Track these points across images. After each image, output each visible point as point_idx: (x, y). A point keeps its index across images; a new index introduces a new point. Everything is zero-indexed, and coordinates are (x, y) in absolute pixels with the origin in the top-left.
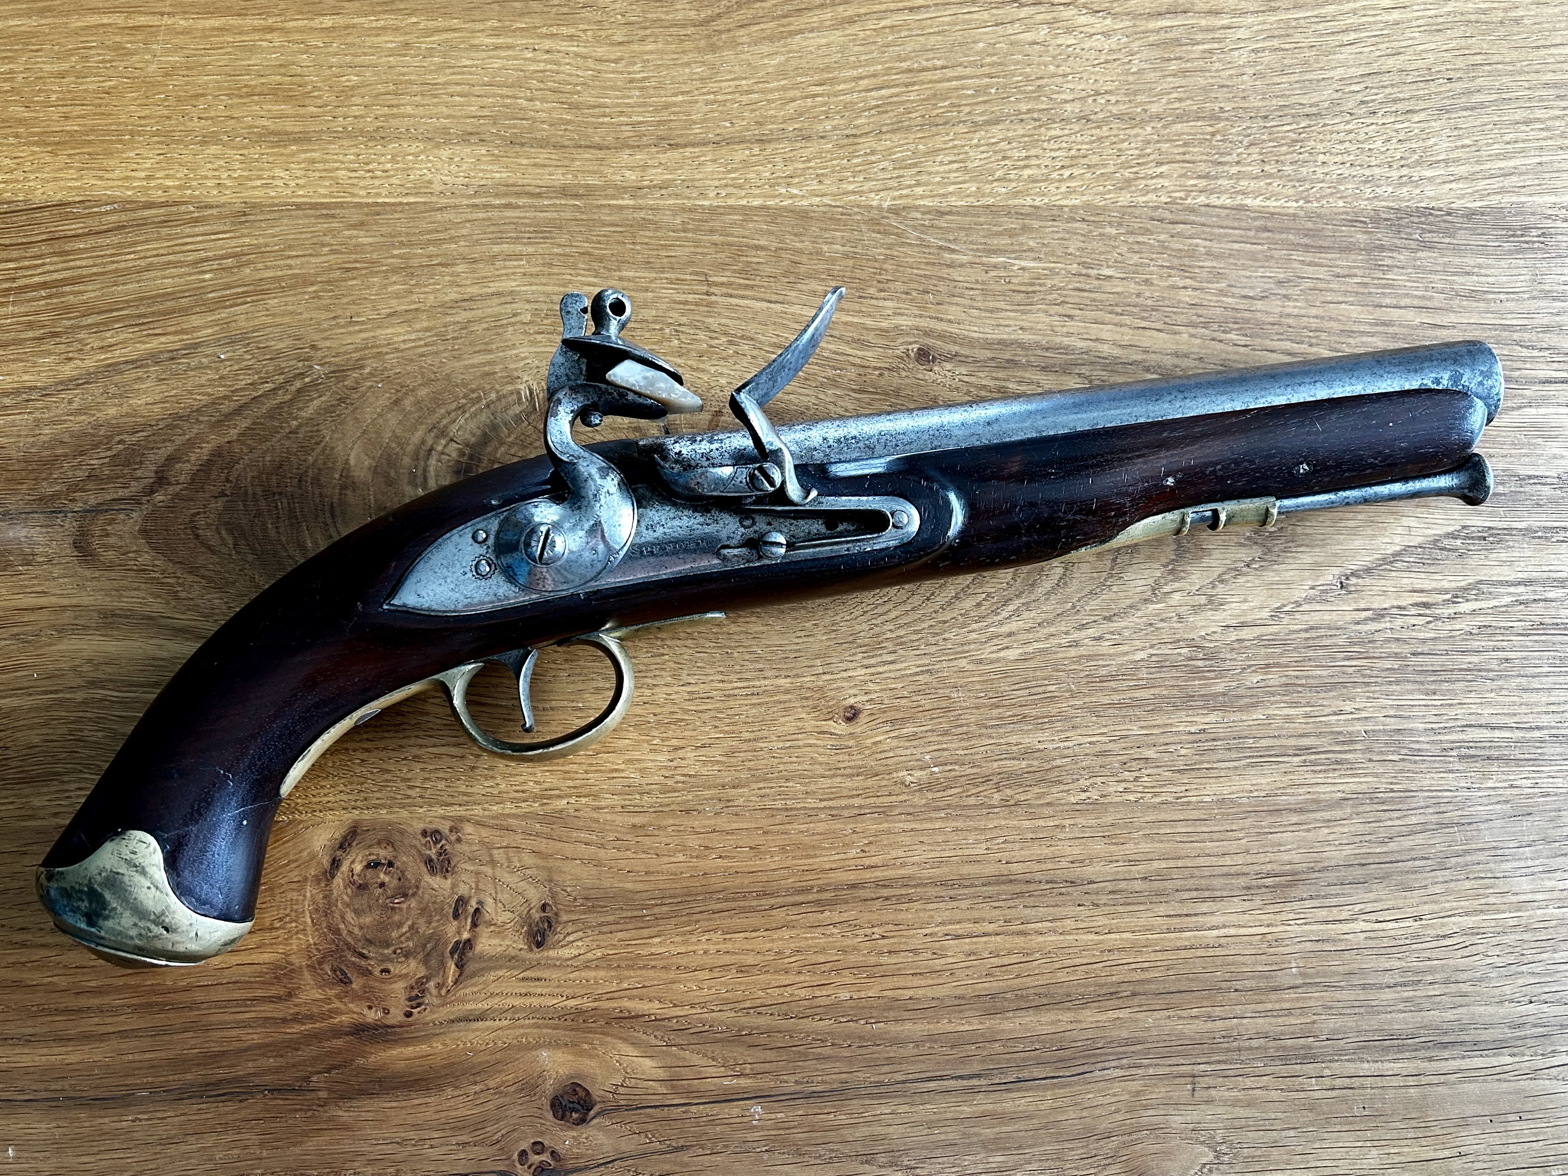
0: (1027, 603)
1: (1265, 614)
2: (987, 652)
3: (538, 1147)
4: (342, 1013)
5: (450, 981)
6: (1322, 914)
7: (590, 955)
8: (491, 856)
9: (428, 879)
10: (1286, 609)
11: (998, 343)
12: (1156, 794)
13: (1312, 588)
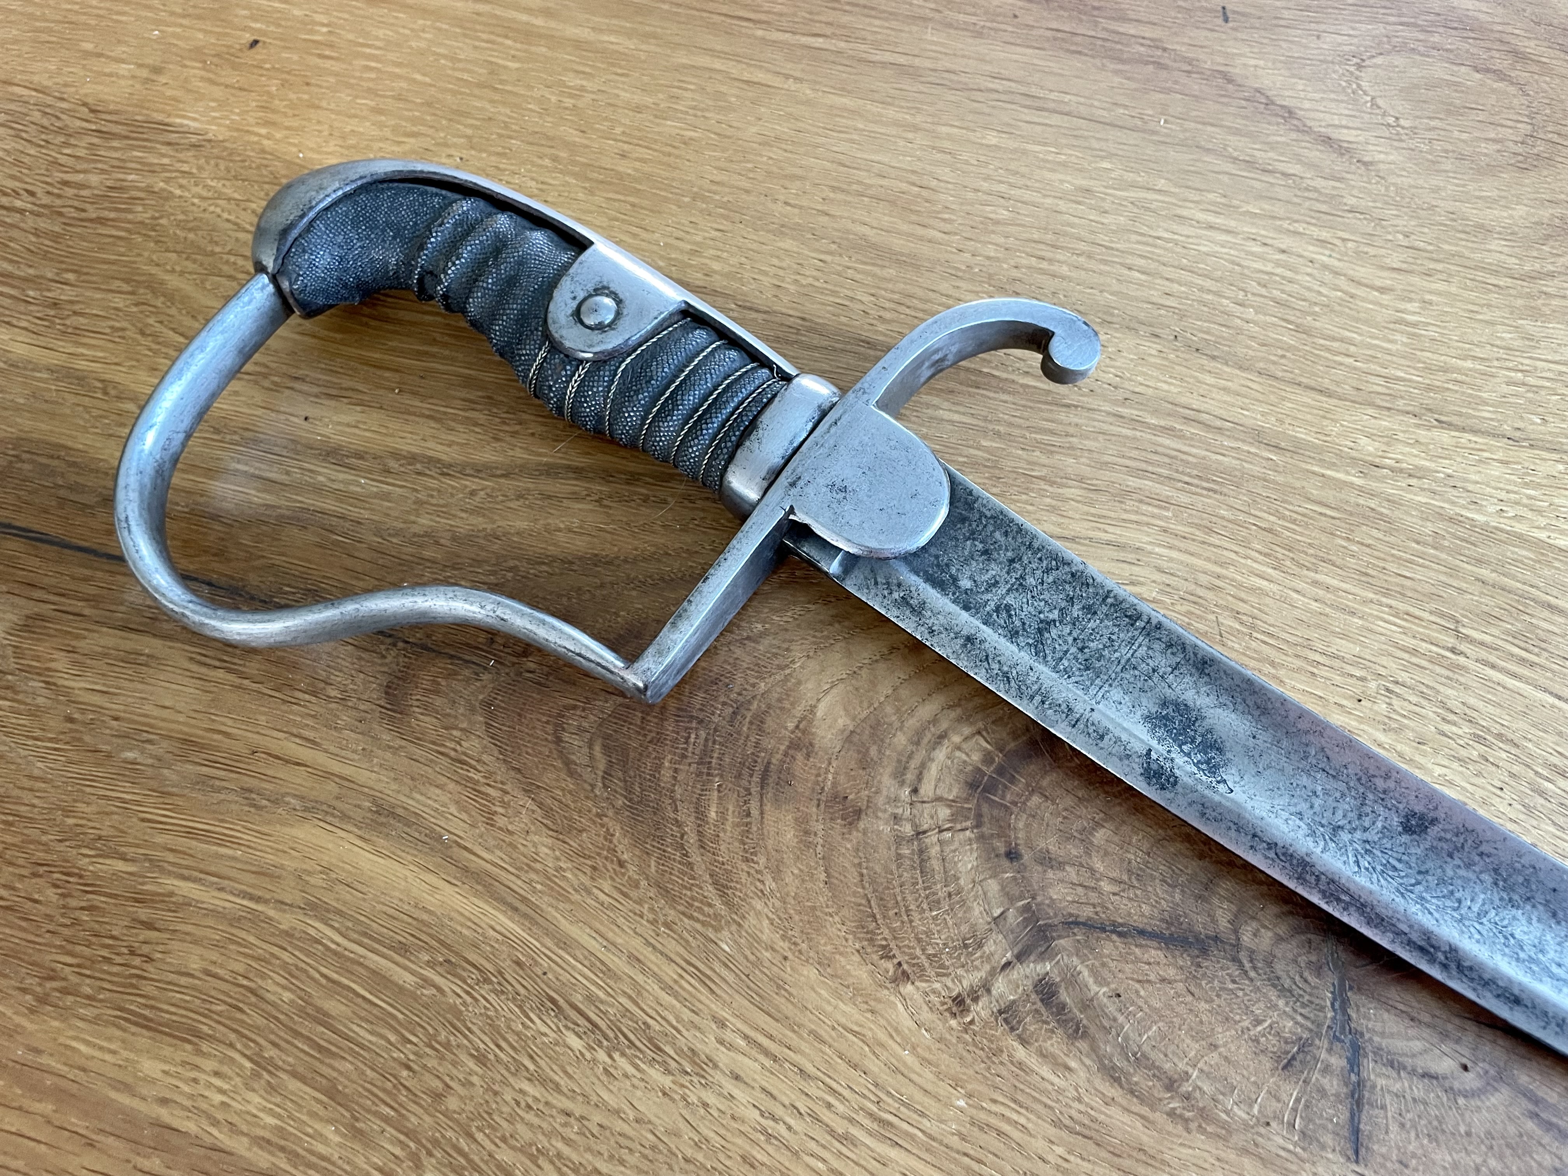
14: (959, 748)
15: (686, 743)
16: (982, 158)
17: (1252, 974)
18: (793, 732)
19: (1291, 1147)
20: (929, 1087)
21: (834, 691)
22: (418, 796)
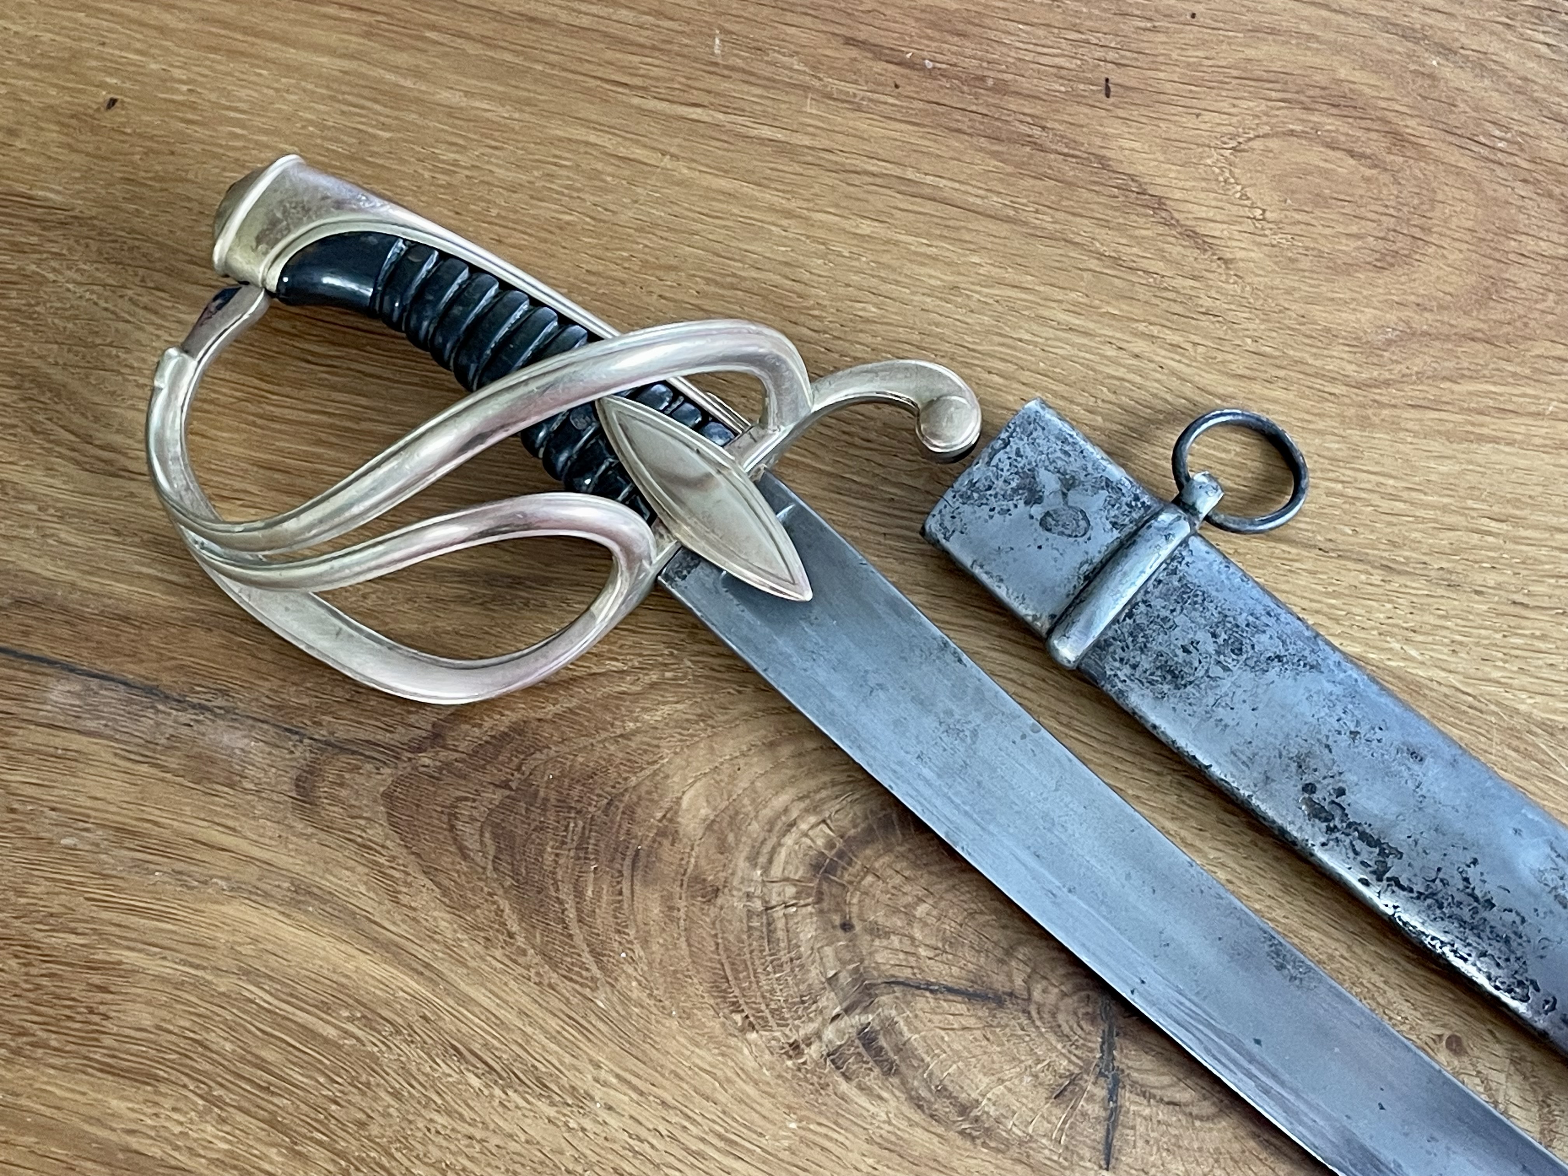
14: (806, 835)
15: (566, 830)
16: (855, 250)
17: (1038, 1023)
18: (660, 821)
19: (1055, 1158)
20: (766, 1114)
21: (698, 784)
22: (331, 878)
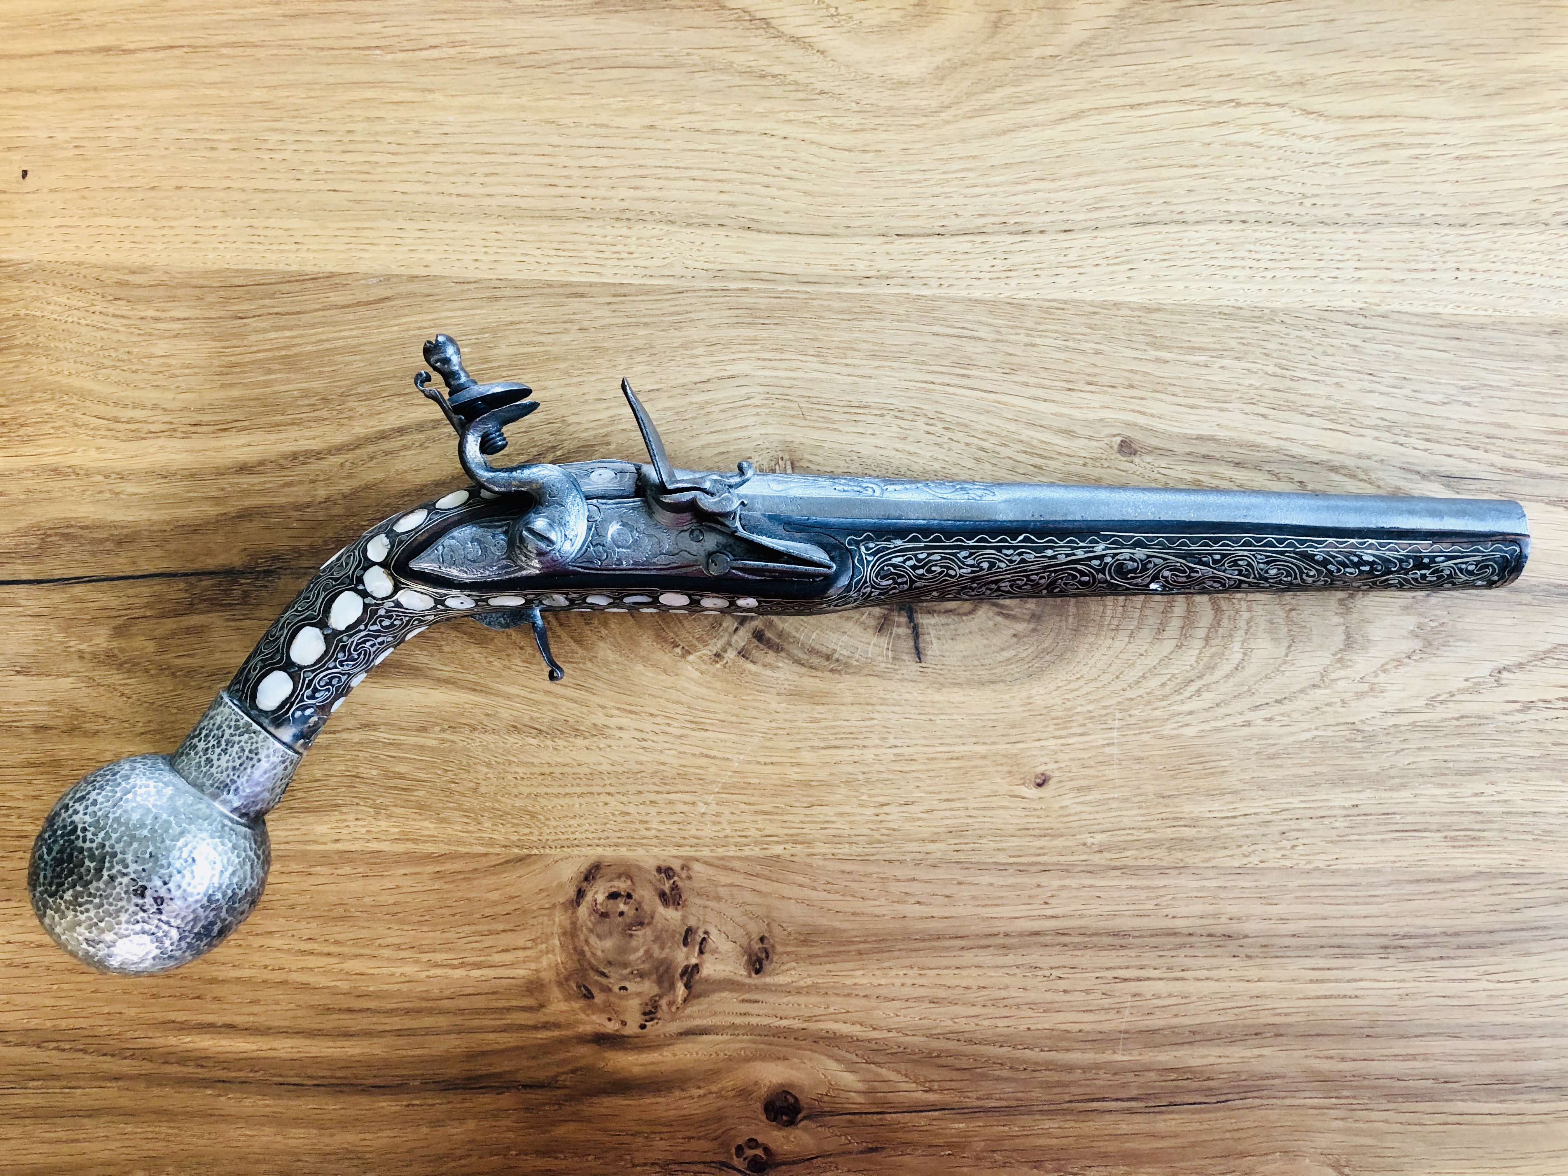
0: (1208, 685)
1: (1422, 702)
2: (1168, 729)
3: (753, 1143)
4: (584, 1023)
5: (680, 1000)
6: (1451, 973)
7: (802, 983)
8: (717, 892)
9: (661, 909)
10: (1440, 698)
11: (1196, 439)
12: (1309, 862)
13: (1466, 680)
19: (890, 666)
20: (716, 699)
